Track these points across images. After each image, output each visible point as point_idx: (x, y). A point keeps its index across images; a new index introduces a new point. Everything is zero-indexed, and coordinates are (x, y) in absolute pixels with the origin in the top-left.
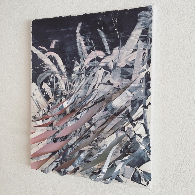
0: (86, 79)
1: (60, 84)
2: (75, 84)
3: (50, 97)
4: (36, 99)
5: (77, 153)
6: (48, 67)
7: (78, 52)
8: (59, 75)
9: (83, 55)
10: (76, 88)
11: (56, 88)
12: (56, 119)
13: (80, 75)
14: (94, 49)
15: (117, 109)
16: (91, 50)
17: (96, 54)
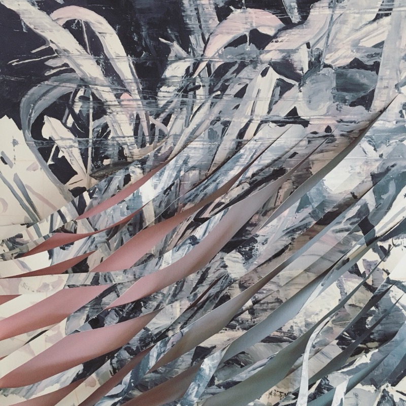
0: (212, 105)
1: (116, 122)
2: (170, 123)
3: (75, 167)
4: (16, 175)
5: (186, 360)
6: (66, 61)
7: (184, 11)
8: (108, 89)
9: (199, 22)
10: (177, 137)
11: (98, 137)
12: (98, 245)
13: (192, 93)
14: (242, 5)
15: (333, 202)
16: (232, 7)
17: (249, 20)
